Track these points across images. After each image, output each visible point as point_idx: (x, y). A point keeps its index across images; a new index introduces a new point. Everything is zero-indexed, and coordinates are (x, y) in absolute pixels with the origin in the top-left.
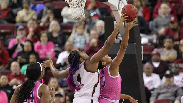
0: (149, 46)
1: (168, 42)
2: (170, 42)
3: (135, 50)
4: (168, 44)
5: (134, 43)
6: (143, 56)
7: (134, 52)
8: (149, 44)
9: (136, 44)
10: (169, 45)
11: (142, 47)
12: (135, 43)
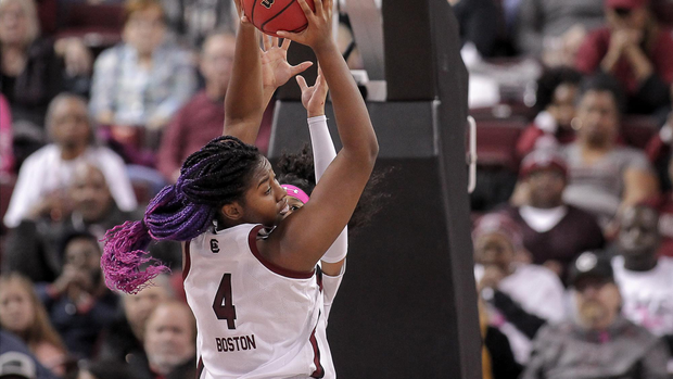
0: (501, 120)
1: (592, 109)
2: (603, 112)
3: (436, 137)
4: (594, 118)
5: (433, 99)
6: (473, 168)
7: (432, 146)
8: (503, 112)
9: (440, 108)
10: (599, 126)
11: (471, 120)
12: (436, 103)
